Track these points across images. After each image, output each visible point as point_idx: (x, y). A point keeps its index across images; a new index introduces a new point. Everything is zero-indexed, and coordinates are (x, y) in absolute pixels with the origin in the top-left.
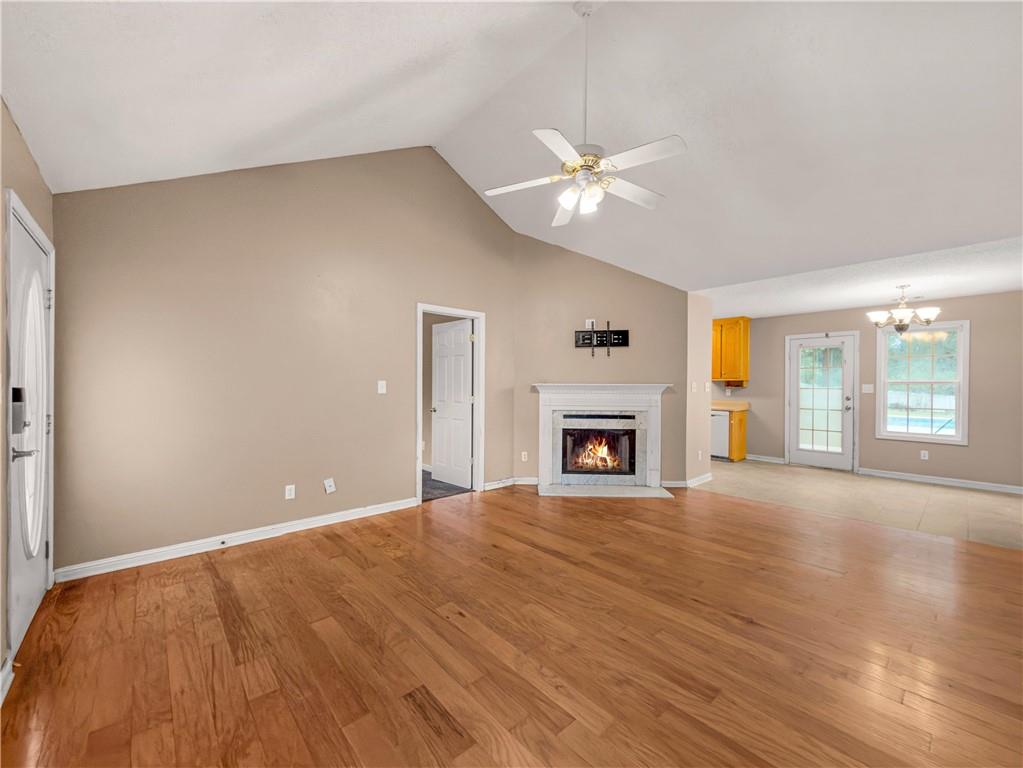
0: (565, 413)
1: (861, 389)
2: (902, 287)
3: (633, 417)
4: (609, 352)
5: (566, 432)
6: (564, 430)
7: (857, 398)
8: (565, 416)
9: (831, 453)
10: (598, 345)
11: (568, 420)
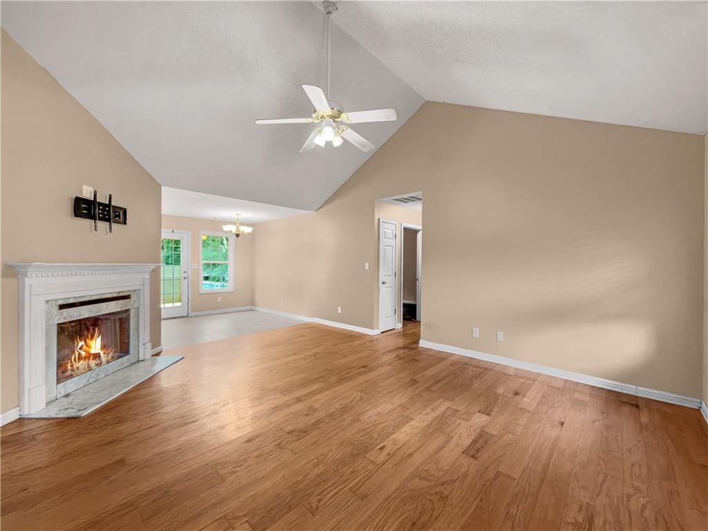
0: (61, 302)
1: (192, 266)
2: (238, 215)
3: (127, 297)
4: (110, 228)
5: (62, 328)
6: (59, 324)
7: (190, 272)
8: (62, 307)
9: (176, 307)
10: (100, 219)
11: (64, 311)
